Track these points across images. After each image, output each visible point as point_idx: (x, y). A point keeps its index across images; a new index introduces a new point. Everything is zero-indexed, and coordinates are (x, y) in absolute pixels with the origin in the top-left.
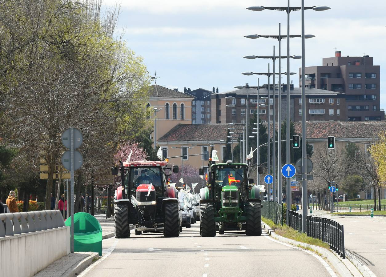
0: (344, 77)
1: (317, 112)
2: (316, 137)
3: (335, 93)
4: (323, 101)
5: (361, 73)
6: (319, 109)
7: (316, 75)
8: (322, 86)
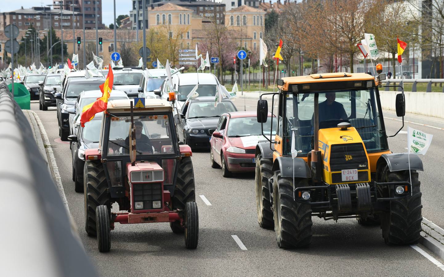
0: (80, 3)
1: (66, 24)
2: (69, 39)
3: (76, 13)
4: (69, 17)
5: (90, 1)
6: (67, 22)
7: (63, 2)
8: (68, 8)
